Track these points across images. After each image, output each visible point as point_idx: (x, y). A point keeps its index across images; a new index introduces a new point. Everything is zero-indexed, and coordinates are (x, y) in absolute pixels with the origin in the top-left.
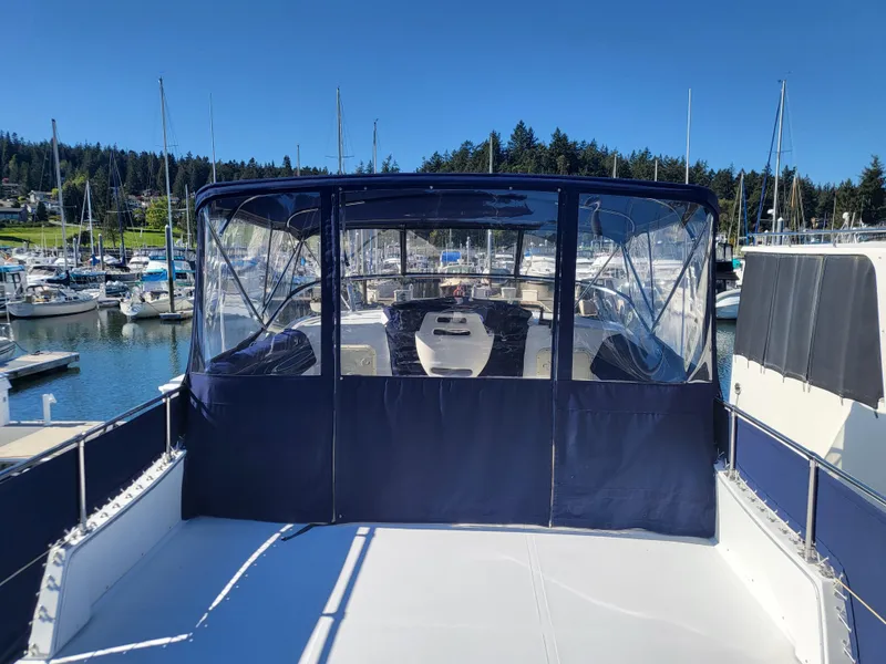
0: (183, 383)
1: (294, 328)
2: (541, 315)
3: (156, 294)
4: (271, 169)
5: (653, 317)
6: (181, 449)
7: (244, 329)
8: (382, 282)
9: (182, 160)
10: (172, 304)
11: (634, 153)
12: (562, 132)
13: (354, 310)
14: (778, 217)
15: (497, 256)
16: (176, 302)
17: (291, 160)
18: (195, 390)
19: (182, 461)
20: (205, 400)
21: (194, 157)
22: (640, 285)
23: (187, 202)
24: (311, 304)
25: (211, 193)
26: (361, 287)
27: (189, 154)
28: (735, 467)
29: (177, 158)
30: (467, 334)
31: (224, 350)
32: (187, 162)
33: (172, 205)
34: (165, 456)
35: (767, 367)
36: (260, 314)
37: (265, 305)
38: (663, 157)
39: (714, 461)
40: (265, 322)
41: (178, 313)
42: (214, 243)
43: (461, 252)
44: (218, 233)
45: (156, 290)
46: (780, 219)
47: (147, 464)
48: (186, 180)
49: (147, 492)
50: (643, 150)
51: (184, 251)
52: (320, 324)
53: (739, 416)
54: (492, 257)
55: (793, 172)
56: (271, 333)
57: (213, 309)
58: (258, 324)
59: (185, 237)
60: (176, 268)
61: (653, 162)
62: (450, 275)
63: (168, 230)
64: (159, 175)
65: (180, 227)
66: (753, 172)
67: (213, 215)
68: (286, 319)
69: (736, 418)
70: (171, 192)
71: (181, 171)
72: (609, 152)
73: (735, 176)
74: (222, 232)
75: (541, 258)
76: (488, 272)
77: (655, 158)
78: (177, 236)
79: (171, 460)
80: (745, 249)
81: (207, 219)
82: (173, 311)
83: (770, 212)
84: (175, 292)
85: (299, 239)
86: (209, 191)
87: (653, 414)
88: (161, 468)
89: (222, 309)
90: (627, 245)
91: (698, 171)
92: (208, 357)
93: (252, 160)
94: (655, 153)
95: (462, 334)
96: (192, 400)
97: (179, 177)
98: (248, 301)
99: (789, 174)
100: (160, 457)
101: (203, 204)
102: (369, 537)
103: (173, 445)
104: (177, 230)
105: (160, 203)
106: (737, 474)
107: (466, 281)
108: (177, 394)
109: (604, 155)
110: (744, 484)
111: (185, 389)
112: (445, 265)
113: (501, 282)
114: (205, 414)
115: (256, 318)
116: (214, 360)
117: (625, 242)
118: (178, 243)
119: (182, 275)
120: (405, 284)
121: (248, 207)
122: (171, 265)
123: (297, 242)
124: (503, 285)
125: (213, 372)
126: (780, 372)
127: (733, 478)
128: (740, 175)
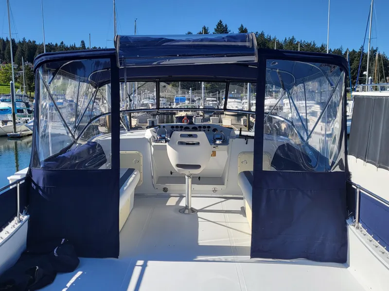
0: (27, 175)
1: (93, 141)
2: (240, 133)
3: (5, 122)
4: (73, 48)
5: (307, 133)
6: (26, 214)
7: (63, 142)
8: (140, 114)
9: (20, 42)
10: (15, 128)
11: (286, 40)
12: (244, 27)
13: (128, 130)
14: (369, 76)
15: (207, 99)
16: (17, 126)
17: (85, 42)
18: (34, 179)
19: (27, 222)
20: (41, 185)
21: (27, 40)
22: (298, 114)
23: (23, 67)
24: (99, 128)
25: (44, 58)
26: (128, 117)
27: (24, 39)
28: (359, 221)
29: (17, 41)
30: (198, 144)
31: (51, 155)
32: (23, 43)
33: (14, 69)
34: (16, 219)
35: (368, 162)
36: (73, 132)
37: (75, 127)
38: (303, 41)
39: (347, 218)
40: (76, 137)
41: (19, 133)
42: (45, 90)
43: (187, 96)
44: (47, 83)
45: (5, 119)
46: (370, 78)
47: (5, 224)
48: (23, 53)
49: (6, 241)
50: (291, 38)
51: (22, 96)
52: (110, 138)
53: (361, 191)
54: (205, 100)
55: (376, 51)
56: (80, 144)
57: (45, 131)
58: (72, 138)
59: (22, 88)
60: (17, 107)
61: (297, 44)
62: (181, 110)
63: (12, 84)
64: (6, 51)
65: (19, 82)
66: (353, 50)
67: (45, 72)
68: (87, 136)
69: (360, 192)
70: (14, 61)
71: (19, 49)
72: (272, 38)
73: (343, 52)
74: (50, 83)
75: (233, 100)
76: (202, 108)
77: (298, 42)
78: (17, 88)
79: (20, 221)
80: (354, 93)
81: (41, 75)
82: (15, 132)
83: (364, 73)
84: (17, 121)
85: (96, 88)
86: (43, 57)
87: (311, 191)
88: (14, 226)
89: (50, 131)
90: (290, 91)
91: (322, 50)
92: (42, 159)
93: (62, 43)
94: (297, 39)
95: (194, 144)
96: (33, 185)
97: (18, 53)
98: (66, 125)
99: (373, 52)
100: (13, 219)
101: (38, 66)
102: (144, 267)
103: (21, 212)
104: (17, 84)
105: (7, 68)
106: (360, 225)
107: (190, 113)
108: (23, 181)
109: (269, 40)
110: (365, 231)
111: (28, 178)
112: (177, 105)
113: (211, 114)
114: (41, 193)
115: (70, 135)
116: (46, 160)
117: (289, 89)
118: (18, 92)
119: (20, 111)
120: (154, 115)
121: (65, 68)
122: (14, 105)
123: (94, 89)
124: (211, 116)
125: (45, 168)
126: (375, 165)
127: (358, 228)
128: (346, 52)
